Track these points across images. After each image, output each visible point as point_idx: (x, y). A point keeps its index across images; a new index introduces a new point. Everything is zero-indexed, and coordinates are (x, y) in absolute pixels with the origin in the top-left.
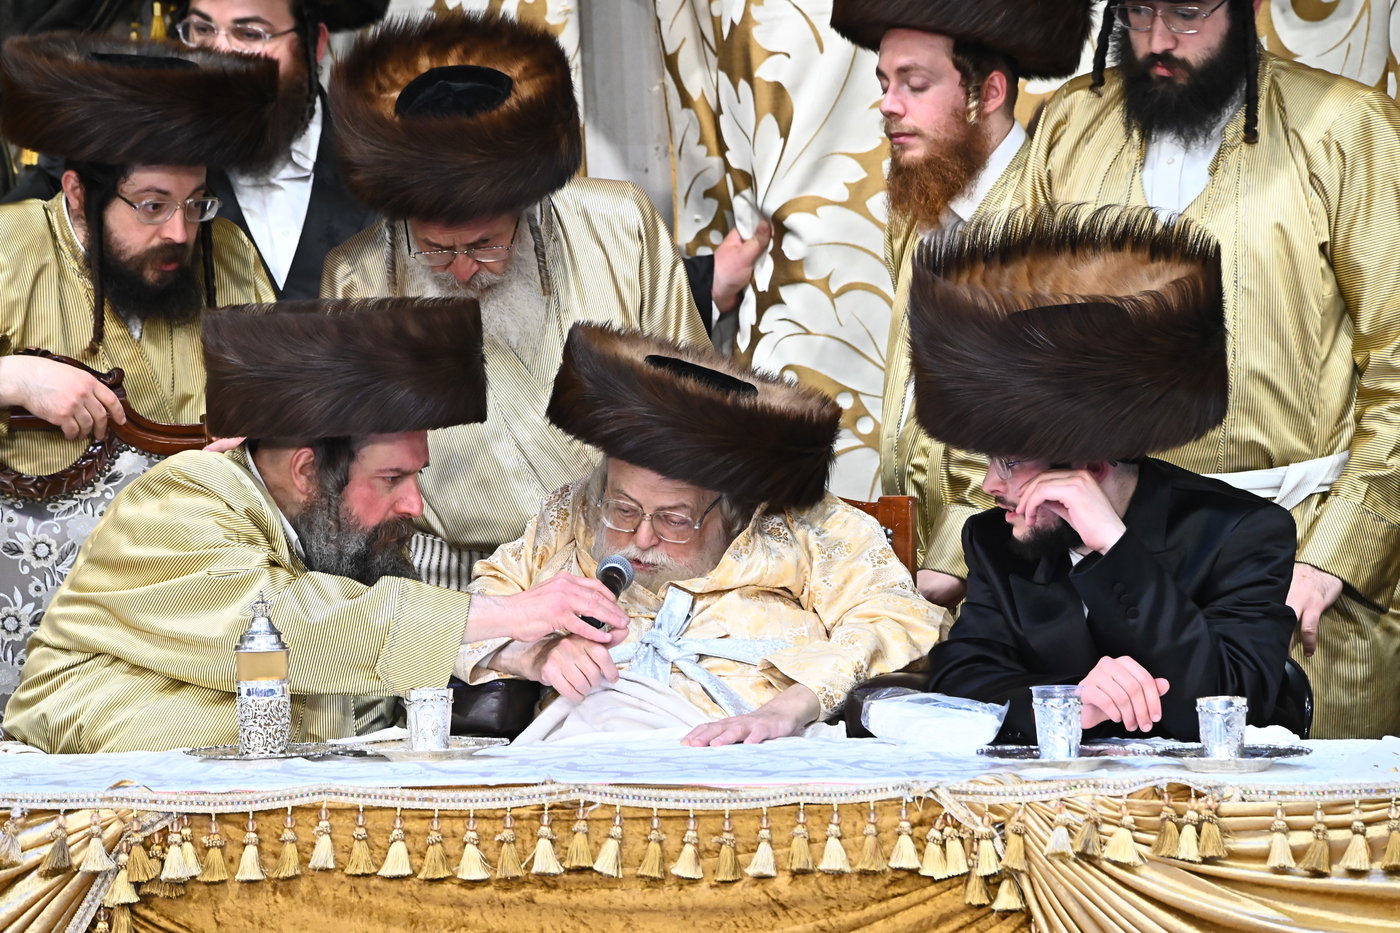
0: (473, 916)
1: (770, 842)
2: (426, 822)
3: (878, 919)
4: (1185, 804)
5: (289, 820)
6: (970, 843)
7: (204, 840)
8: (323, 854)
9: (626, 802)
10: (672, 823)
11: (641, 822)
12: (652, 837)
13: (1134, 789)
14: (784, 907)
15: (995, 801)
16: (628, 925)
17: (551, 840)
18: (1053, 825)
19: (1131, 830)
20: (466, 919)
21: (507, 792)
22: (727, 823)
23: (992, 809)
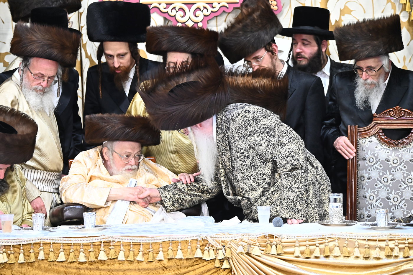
0: (82, 271)
1: (162, 251)
2: (69, 247)
3: (191, 271)
4: (272, 240)
5: (32, 246)
6: (216, 251)
7: (9, 252)
8: (41, 256)
9: (124, 241)
10: (136, 246)
11: (128, 246)
12: (131, 250)
13: (259, 236)
14: (166, 268)
15: (223, 239)
16: (124, 273)
17: (104, 251)
18: (238, 245)
19: (259, 247)
20: (80, 272)
21: (91, 238)
22: (151, 246)
23: (222, 242)
